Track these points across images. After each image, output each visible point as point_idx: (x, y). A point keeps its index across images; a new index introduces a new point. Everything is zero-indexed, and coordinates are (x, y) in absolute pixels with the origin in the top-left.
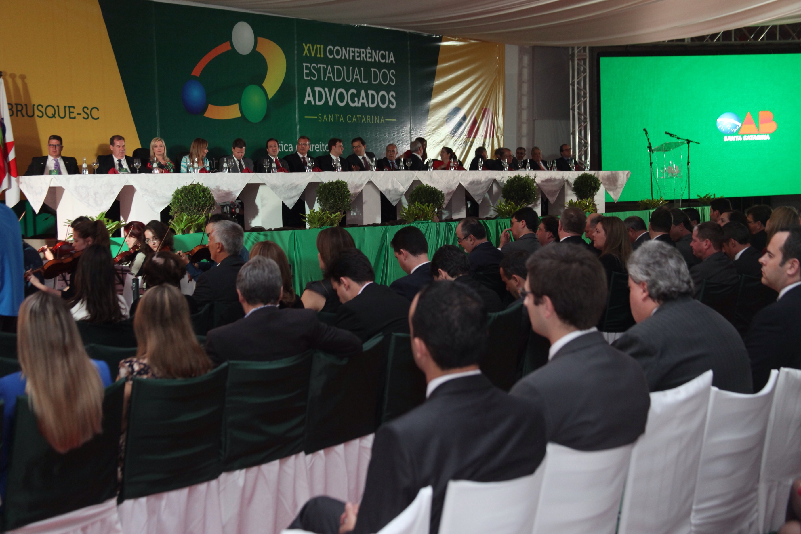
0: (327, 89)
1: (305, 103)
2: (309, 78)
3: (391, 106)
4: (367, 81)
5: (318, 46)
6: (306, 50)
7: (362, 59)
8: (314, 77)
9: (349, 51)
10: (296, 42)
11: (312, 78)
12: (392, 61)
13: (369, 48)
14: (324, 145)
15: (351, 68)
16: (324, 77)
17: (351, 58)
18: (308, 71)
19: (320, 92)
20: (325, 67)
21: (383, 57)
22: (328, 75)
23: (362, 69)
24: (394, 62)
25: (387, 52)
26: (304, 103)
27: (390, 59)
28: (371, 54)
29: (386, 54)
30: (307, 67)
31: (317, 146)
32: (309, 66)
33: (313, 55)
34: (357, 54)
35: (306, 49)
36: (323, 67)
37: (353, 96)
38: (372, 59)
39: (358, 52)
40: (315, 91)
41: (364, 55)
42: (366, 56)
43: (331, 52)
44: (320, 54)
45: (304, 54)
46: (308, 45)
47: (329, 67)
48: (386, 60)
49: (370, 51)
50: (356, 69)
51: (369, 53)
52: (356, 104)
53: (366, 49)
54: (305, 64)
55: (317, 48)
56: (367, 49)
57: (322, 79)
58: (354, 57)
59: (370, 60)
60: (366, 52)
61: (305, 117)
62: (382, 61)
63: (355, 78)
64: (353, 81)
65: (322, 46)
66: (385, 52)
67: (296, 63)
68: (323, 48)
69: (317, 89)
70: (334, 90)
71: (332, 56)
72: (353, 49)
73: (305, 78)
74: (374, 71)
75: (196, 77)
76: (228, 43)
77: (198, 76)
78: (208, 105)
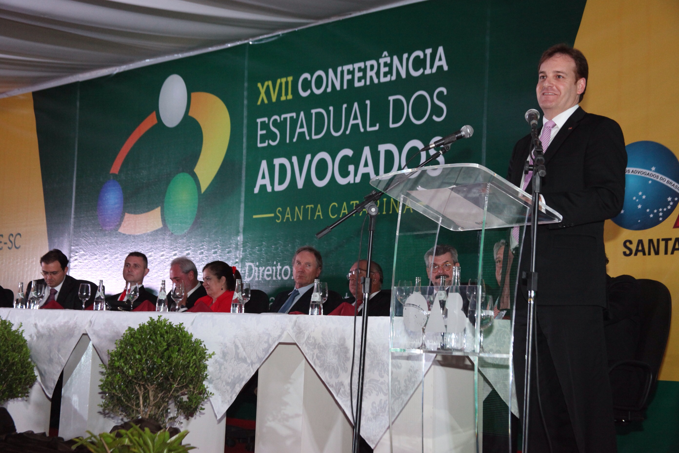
0: (295, 159)
1: (256, 190)
2: (265, 144)
4: (378, 125)
5: (284, 80)
6: (263, 95)
7: (368, 83)
8: (274, 141)
9: (342, 72)
10: (246, 85)
11: (270, 142)
12: (440, 68)
13: (385, 53)
14: (280, 267)
15: (345, 106)
16: (292, 137)
17: (345, 87)
18: (264, 132)
19: (282, 167)
20: (295, 117)
22: (298, 130)
23: (368, 102)
24: (446, 68)
25: (429, 51)
26: (253, 191)
27: (437, 63)
28: (390, 65)
29: (425, 55)
31: (268, 270)
32: (267, 122)
33: (274, 99)
34: (358, 74)
35: (263, 91)
36: (291, 118)
37: (345, 161)
38: (392, 75)
39: (360, 69)
40: (274, 166)
41: (373, 74)
42: (378, 74)
43: (306, 85)
44: (286, 94)
45: (259, 103)
46: (266, 84)
47: (302, 114)
48: (425, 68)
49: (388, 60)
50: (356, 105)
51: (386, 64)
52: (350, 179)
53: (377, 57)
54: (259, 121)
55: (281, 84)
56: (381, 57)
57: (288, 141)
58: (351, 82)
59: (388, 79)
60: (379, 65)
61: (255, 217)
62: (415, 74)
63: (353, 125)
64: (348, 132)
65: (290, 79)
66: (424, 52)
67: (245, 121)
68: (292, 82)
69: (277, 162)
70: (308, 157)
71: (309, 92)
72: (350, 67)
73: (259, 145)
74: (394, 101)
75: (114, 175)
76: (154, 114)
77: (117, 173)
78: (124, 215)
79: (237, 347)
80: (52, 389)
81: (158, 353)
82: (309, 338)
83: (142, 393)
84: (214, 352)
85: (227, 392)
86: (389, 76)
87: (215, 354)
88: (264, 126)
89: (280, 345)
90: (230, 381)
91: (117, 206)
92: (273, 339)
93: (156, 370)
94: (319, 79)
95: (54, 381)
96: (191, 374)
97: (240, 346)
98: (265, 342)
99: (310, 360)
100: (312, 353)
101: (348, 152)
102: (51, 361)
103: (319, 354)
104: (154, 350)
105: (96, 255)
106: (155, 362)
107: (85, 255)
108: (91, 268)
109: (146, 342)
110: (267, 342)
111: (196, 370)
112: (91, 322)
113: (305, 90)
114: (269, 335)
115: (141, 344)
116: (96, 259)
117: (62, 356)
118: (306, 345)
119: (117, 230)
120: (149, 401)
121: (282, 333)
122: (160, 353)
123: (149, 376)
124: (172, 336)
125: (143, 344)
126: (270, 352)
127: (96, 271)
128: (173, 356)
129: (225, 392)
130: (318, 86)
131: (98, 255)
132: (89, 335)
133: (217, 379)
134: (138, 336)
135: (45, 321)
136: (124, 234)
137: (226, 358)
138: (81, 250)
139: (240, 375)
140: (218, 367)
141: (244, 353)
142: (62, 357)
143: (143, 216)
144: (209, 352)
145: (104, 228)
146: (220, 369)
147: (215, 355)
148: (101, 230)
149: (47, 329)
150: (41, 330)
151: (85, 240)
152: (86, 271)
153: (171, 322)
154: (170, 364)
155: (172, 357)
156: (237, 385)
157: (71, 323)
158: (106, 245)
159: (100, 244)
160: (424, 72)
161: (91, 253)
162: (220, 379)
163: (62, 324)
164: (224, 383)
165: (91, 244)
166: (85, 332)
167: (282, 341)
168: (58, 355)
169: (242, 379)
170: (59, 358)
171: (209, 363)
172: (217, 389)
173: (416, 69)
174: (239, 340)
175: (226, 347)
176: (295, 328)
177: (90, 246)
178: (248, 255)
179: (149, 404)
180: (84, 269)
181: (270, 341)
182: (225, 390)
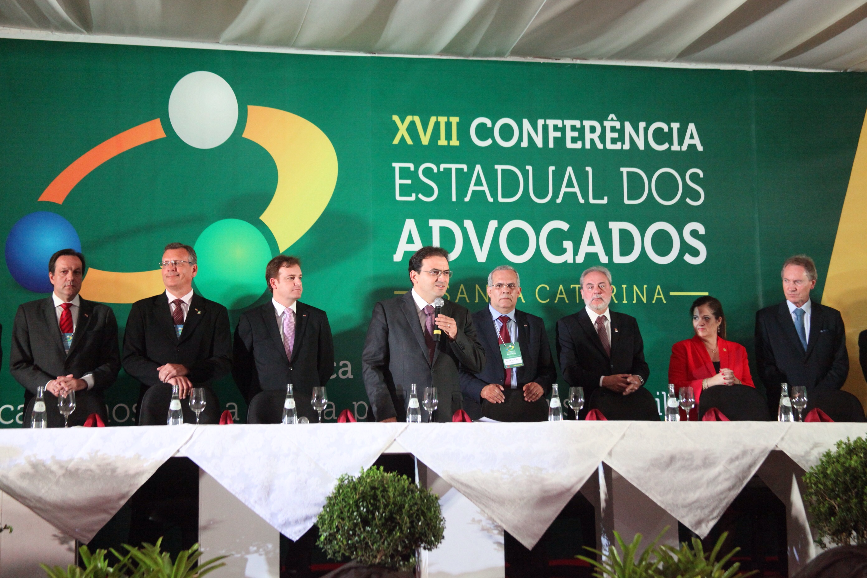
0: (468, 224)
1: (398, 258)
2: (411, 199)
3: (688, 258)
4: (606, 198)
5: (443, 120)
6: (402, 131)
7: (588, 146)
8: (428, 195)
9: (545, 127)
10: (369, 114)
11: (421, 196)
12: (692, 147)
13: (612, 116)
15: (551, 168)
16: (461, 195)
17: (551, 145)
18: (407, 182)
19: (446, 231)
20: (465, 170)
21: (660, 136)
22: (472, 188)
24: (700, 148)
25: (675, 126)
26: (391, 258)
27: (687, 141)
28: (621, 132)
29: (671, 130)
30: (404, 173)
34: (571, 134)
35: (403, 128)
36: (459, 171)
38: (623, 143)
40: (430, 228)
41: (595, 136)
42: (602, 138)
43: (483, 132)
44: (449, 137)
45: (396, 141)
46: (409, 119)
48: (671, 143)
49: (618, 125)
50: (570, 170)
51: (613, 129)
52: (568, 257)
53: (601, 119)
54: (397, 166)
55: (437, 124)
56: (607, 120)
57: (454, 199)
58: (559, 142)
59: (617, 147)
60: (603, 129)
62: (658, 148)
63: (566, 193)
64: (559, 201)
65: (455, 120)
66: (669, 126)
68: (459, 124)
69: (436, 224)
70: (493, 224)
71: (489, 142)
72: (558, 123)
73: (399, 198)
74: (629, 173)
75: (51, 205)
76: (157, 122)
77: (60, 202)
78: (87, 272)
86: (619, 144)
94: (507, 128)
101: (561, 225)
113: (481, 138)
130: (506, 137)
160: (670, 148)
173: (659, 142)
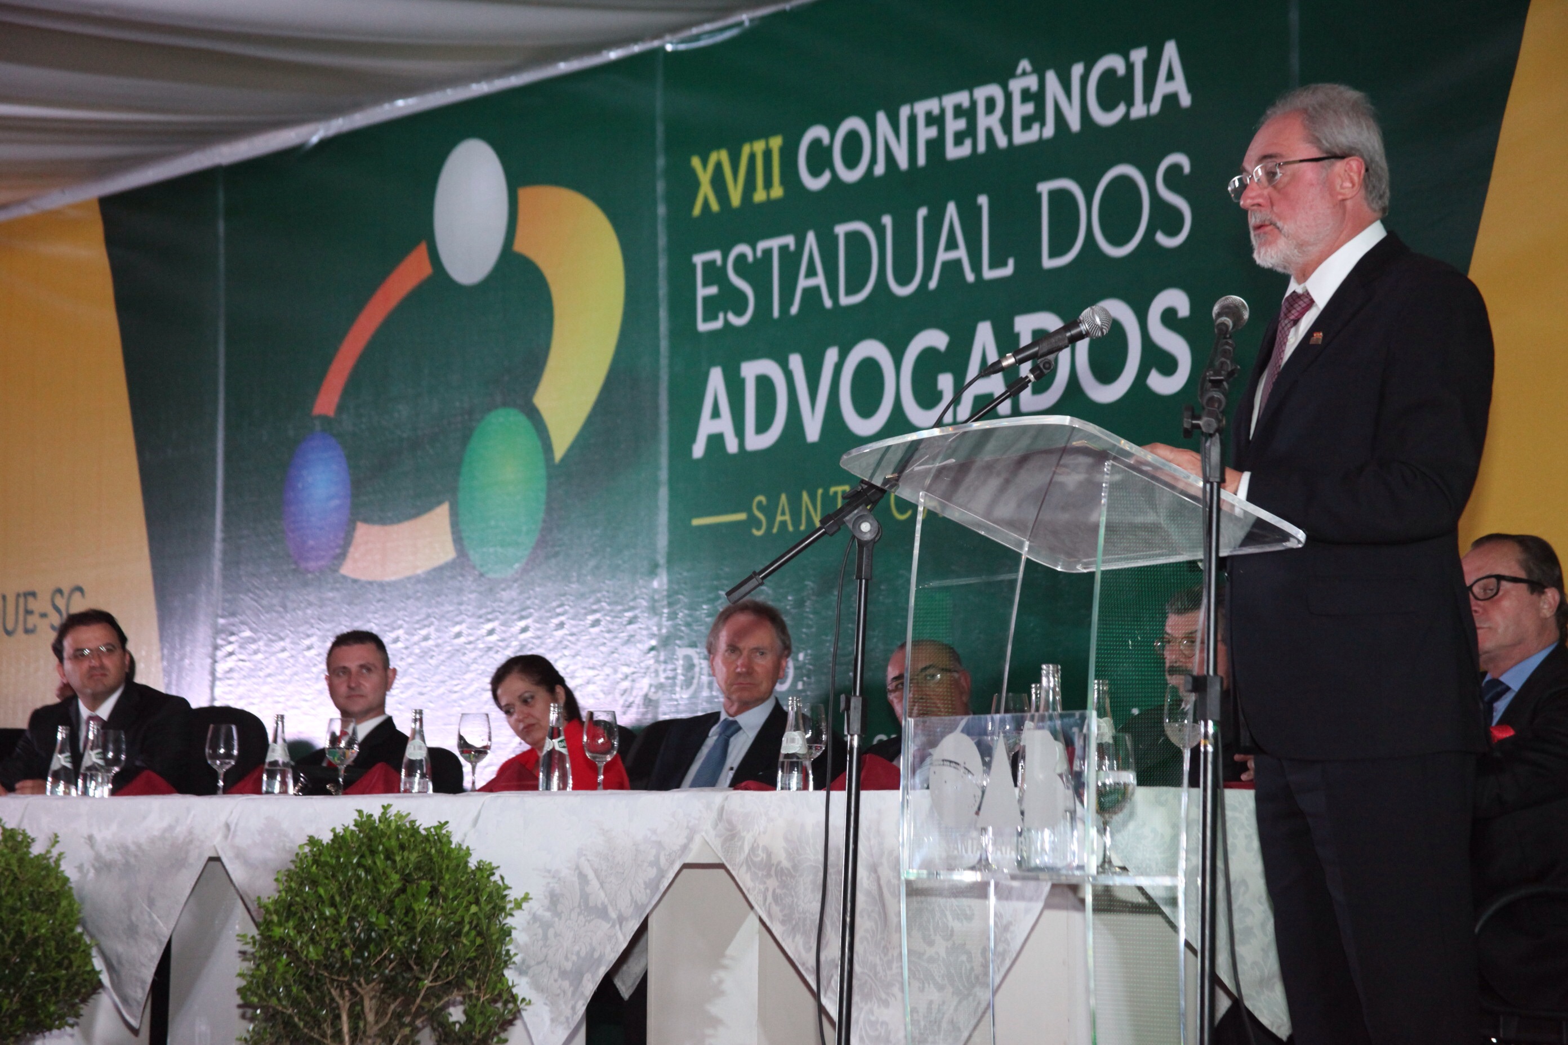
0: (796, 362)
1: (698, 450)
2: (718, 324)
3: (1155, 381)
4: (1011, 262)
5: (759, 146)
6: (706, 189)
7: (982, 147)
8: (740, 312)
9: (912, 120)
10: (661, 162)
11: (732, 317)
12: (1170, 100)
13: (1025, 64)
15: (922, 212)
16: (786, 301)
17: (921, 160)
18: (713, 290)
19: (764, 384)
20: (792, 247)
21: (1113, 90)
22: (803, 283)
23: (983, 200)
24: (1185, 100)
25: (1139, 55)
26: (690, 451)
27: (1162, 88)
28: (1036, 97)
29: (1130, 67)
32: (719, 262)
33: (736, 198)
34: (954, 125)
35: (705, 178)
36: (784, 249)
37: (928, 365)
38: (1043, 124)
39: (959, 111)
40: (742, 382)
41: (993, 121)
42: (1006, 122)
43: (820, 158)
44: (768, 185)
45: (697, 211)
46: (713, 157)
47: (811, 238)
48: (1130, 103)
49: (1032, 82)
50: (951, 209)
51: (1026, 95)
52: (941, 413)
53: (1003, 76)
54: (699, 259)
55: (752, 157)
56: (1012, 75)
57: (776, 313)
58: (936, 146)
59: (1032, 135)
60: (1008, 97)
61: (696, 522)
62: (1106, 119)
63: (946, 265)
64: (933, 284)
65: (776, 143)
66: (1126, 57)
67: (662, 263)
68: (782, 150)
69: (751, 370)
70: (832, 355)
71: (826, 177)
72: (932, 105)
73: (703, 327)
74: (1053, 194)
75: (325, 419)
76: (422, 251)
77: (331, 413)
78: (354, 529)
79: (582, 877)
80: (138, 1003)
81: (379, 900)
82: (753, 849)
83: (347, 1005)
84: (527, 894)
85: (562, 995)
86: (1036, 127)
87: (531, 899)
88: (714, 274)
89: (685, 871)
90: (568, 966)
91: (336, 502)
92: (670, 855)
93: (377, 945)
94: (853, 140)
95: (143, 982)
96: (467, 952)
97: (591, 875)
98: (652, 864)
99: (758, 905)
100: (762, 887)
101: (936, 339)
102: (132, 931)
103: (778, 891)
104: (370, 894)
105: (282, 639)
106: (373, 923)
107: (254, 641)
108: (269, 675)
109: (350, 874)
110: (655, 863)
111: (479, 941)
112: (228, 826)
113: (815, 172)
114: (659, 844)
115: (337, 880)
116: (284, 650)
117: (158, 917)
118: (749, 868)
119: (336, 571)
120: (365, 1026)
121: (690, 839)
122: (384, 900)
123: (359, 961)
124: (414, 857)
125: (341, 879)
126: (662, 889)
127: (283, 682)
128: (416, 908)
129: (558, 995)
130: (851, 160)
131: (288, 640)
132: (224, 860)
133: (539, 963)
134: (329, 859)
135: (114, 827)
136: (355, 581)
137: (560, 908)
138: (243, 627)
139: (593, 950)
140: (540, 931)
141: (602, 894)
142: (159, 921)
143: (406, 528)
144: (514, 894)
145: (303, 565)
146: (545, 937)
147: (530, 901)
148: (295, 571)
149: (118, 849)
150: (103, 851)
151: (252, 599)
152: (257, 684)
153: (414, 821)
154: (410, 928)
155: (414, 910)
156: (588, 976)
157: (181, 831)
158: (309, 612)
159: (294, 610)
160: (1127, 114)
161: (270, 636)
162: (545, 964)
163: (156, 833)
164: (556, 973)
165: (269, 609)
166: (213, 854)
167: (690, 859)
168: (150, 916)
169: (599, 961)
170: (153, 923)
171: (517, 922)
172: (537, 986)
173: (1107, 106)
174: (588, 860)
175: (559, 879)
176: (720, 826)
177: (268, 616)
178: (683, 628)
179: (364, 1032)
180: (254, 680)
181: (663, 861)
182: (559, 991)
